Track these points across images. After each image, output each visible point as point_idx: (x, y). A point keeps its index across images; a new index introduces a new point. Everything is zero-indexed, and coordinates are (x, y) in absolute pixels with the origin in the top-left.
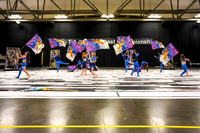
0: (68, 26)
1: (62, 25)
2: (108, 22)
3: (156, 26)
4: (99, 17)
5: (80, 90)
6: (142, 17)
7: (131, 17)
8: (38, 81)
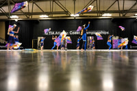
3: (108, 22)
6: (98, 16)
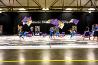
0: (26, 14)
1: (23, 14)
2: (46, 12)
3: (69, 14)
4: (41, 9)
5: (32, 45)
6: (63, 10)
7: (57, 10)
8: (12, 41)
